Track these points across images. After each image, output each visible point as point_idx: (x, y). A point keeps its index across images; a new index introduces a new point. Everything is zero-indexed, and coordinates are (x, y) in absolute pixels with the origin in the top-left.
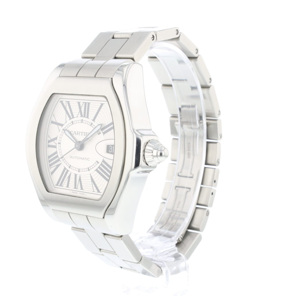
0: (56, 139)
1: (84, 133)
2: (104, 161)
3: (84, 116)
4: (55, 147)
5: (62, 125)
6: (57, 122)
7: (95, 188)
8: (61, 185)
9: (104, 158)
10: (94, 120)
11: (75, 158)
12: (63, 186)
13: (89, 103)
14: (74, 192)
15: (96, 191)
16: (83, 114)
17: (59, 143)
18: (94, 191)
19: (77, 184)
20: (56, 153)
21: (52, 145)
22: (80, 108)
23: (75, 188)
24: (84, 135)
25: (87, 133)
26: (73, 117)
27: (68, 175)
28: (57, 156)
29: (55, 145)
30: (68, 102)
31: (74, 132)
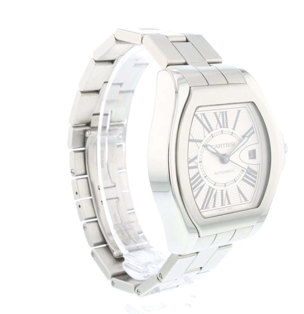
0: (196, 158)
1: (226, 144)
2: (249, 168)
3: (224, 127)
4: (196, 167)
5: (201, 141)
6: (195, 139)
7: (242, 198)
8: (206, 208)
9: (249, 165)
10: (234, 129)
11: (220, 172)
12: (208, 208)
13: (226, 112)
14: (221, 210)
15: (243, 200)
16: (222, 124)
17: (200, 162)
18: (241, 202)
19: (224, 200)
20: (198, 173)
21: (192, 165)
22: (218, 119)
23: (222, 205)
24: (227, 147)
25: (229, 144)
26: (212, 130)
27: (214, 194)
28: (200, 177)
29: (196, 165)
30: (204, 115)
31: (215, 146)
